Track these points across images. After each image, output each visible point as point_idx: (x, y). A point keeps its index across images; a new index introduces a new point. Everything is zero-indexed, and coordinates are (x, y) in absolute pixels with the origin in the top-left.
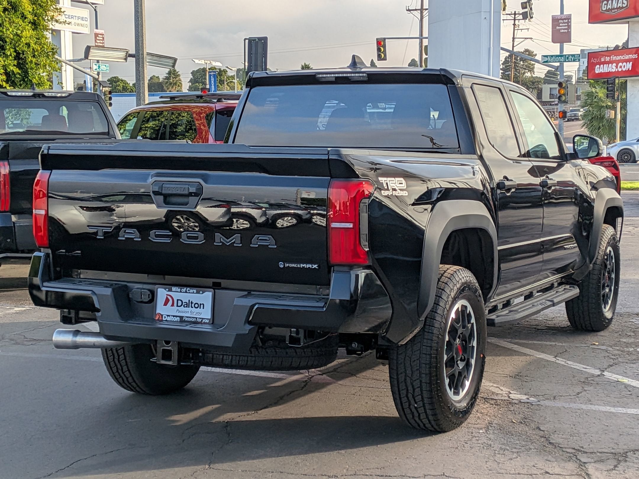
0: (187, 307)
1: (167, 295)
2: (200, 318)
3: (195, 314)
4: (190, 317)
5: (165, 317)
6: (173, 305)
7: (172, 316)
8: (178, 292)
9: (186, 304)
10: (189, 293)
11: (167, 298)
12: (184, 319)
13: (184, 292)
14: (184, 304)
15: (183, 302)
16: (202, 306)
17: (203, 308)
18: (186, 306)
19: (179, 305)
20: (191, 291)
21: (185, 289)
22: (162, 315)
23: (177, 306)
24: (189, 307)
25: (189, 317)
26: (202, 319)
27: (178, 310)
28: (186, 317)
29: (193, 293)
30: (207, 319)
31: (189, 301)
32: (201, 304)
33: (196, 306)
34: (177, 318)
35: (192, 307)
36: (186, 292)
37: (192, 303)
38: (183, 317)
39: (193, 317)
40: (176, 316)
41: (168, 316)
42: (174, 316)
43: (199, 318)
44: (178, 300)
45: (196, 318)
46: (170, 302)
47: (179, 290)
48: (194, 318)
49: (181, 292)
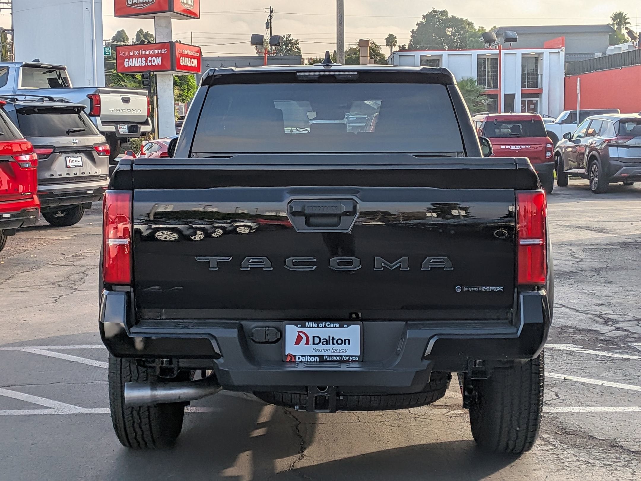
0: (327, 344)
1: (299, 332)
2: (347, 356)
3: (338, 351)
4: (334, 356)
5: (299, 358)
6: (307, 343)
7: (308, 356)
8: (314, 327)
9: (325, 340)
10: (330, 327)
11: (299, 335)
12: (325, 358)
13: (322, 327)
14: (322, 341)
15: (322, 339)
16: (347, 341)
17: (349, 344)
18: (325, 343)
19: (315, 343)
20: (332, 325)
21: (324, 323)
22: (295, 356)
23: (314, 344)
24: (329, 344)
25: (332, 356)
26: (350, 356)
27: (314, 349)
28: (328, 356)
29: (336, 327)
30: (355, 356)
31: (329, 337)
32: (345, 340)
33: (340, 342)
34: (316, 358)
35: (333, 344)
36: (325, 327)
37: (333, 339)
38: (324, 356)
39: (336, 356)
40: (314, 356)
41: (302, 356)
42: (311, 356)
43: (345, 356)
44: (314, 337)
45: (341, 356)
46: (304, 339)
47: (316, 325)
48: (338, 356)
49: (318, 327)
